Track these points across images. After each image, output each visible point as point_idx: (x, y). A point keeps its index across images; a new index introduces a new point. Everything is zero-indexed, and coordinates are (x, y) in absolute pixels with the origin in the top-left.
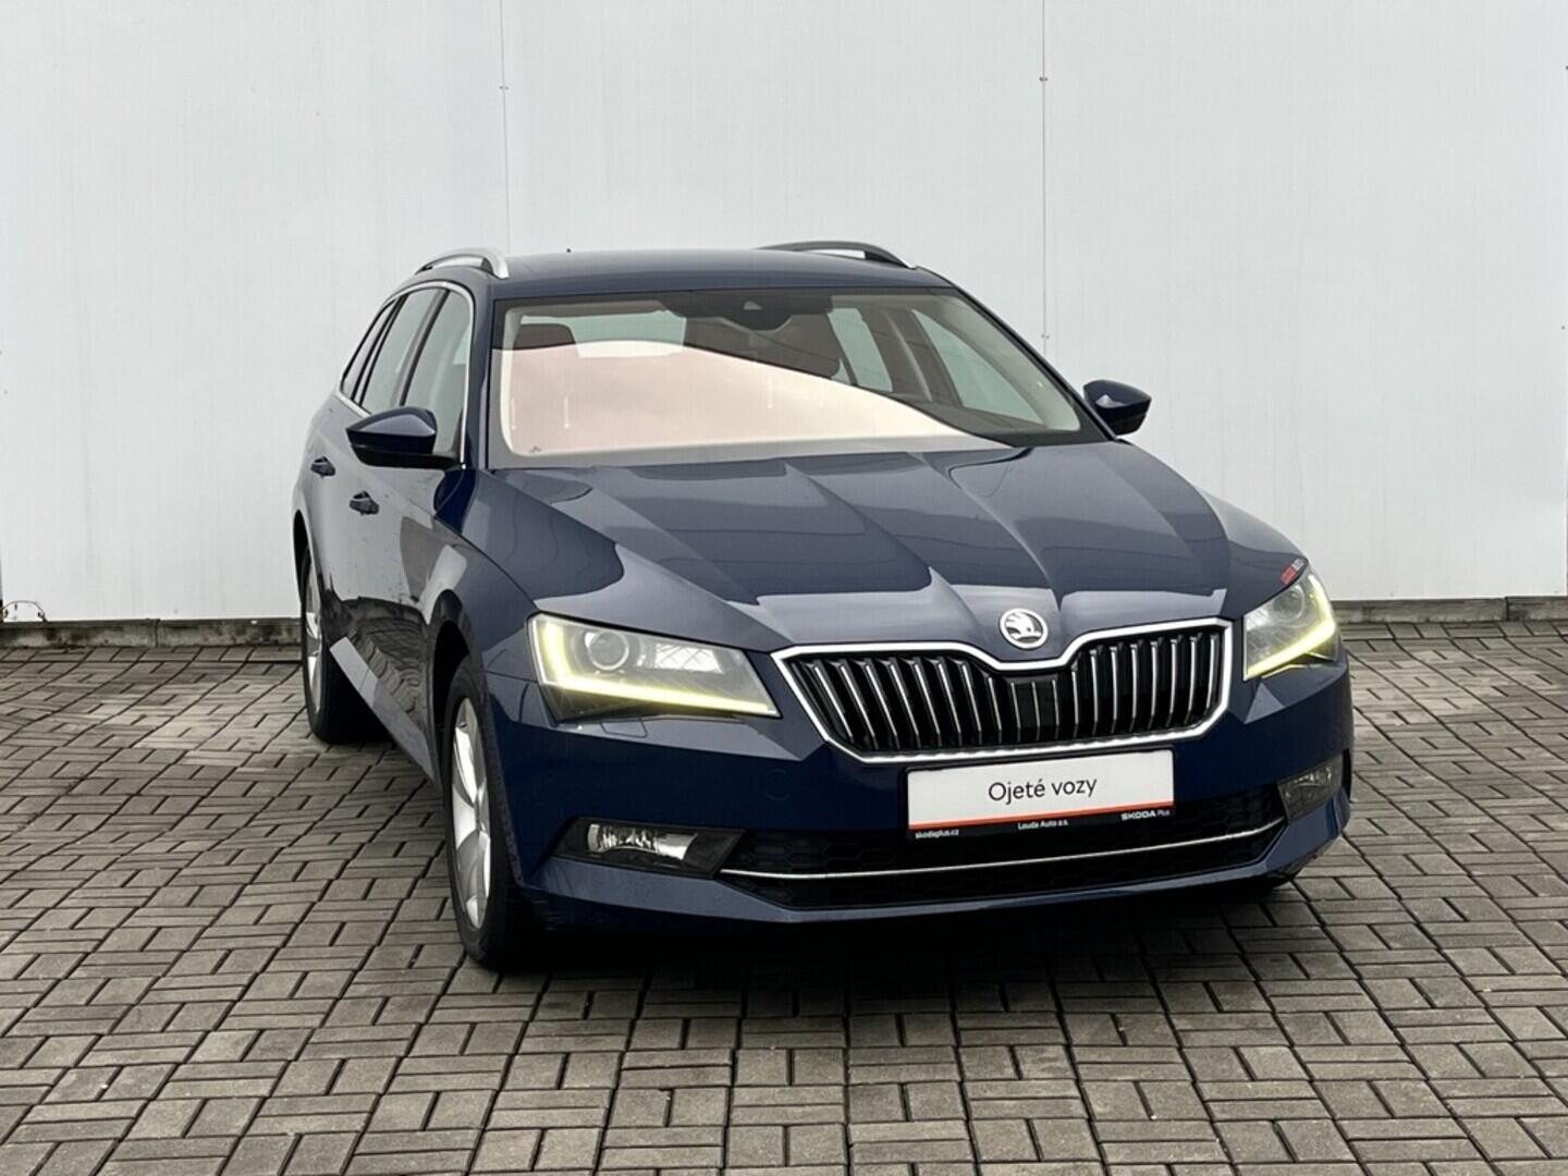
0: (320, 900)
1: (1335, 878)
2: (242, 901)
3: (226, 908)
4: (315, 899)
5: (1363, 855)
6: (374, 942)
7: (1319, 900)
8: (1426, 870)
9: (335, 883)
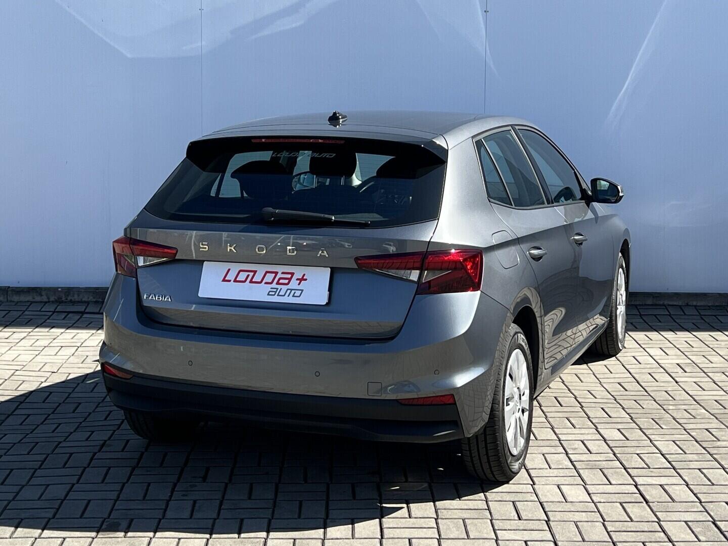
0: (78, 482)
1: (661, 485)
2: (33, 482)
3: (23, 486)
4: (75, 482)
5: (674, 468)
6: (106, 516)
7: (654, 502)
8: (713, 482)
9: (87, 469)
